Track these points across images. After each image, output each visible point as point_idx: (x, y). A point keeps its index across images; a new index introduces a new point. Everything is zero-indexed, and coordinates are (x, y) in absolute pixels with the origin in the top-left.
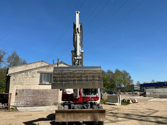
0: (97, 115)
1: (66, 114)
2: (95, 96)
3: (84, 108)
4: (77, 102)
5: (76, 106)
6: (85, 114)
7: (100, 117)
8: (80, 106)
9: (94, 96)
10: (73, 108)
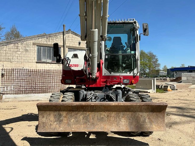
0: (145, 116)
1: (64, 114)
2: (132, 74)
3: (111, 100)
4: (94, 86)
5: (90, 94)
6: (113, 114)
7: (151, 122)
8: (100, 94)
9: (128, 74)
10: (85, 99)
